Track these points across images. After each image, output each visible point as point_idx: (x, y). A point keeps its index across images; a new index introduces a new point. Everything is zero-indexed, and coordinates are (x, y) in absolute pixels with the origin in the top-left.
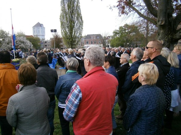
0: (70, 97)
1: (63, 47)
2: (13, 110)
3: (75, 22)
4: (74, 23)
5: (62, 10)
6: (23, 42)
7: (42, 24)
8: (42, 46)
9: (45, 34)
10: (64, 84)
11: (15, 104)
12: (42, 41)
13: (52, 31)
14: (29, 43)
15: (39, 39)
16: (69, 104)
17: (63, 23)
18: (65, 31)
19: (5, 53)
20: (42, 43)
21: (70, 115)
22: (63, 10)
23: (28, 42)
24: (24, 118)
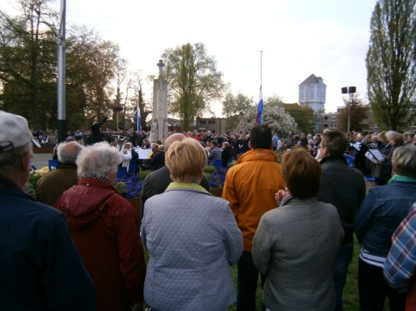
0: (405, 228)
1: (369, 129)
2: (267, 240)
3: (409, 64)
4: (405, 68)
5: (374, 39)
6: (277, 118)
7: (320, 78)
8: (317, 127)
9: (325, 99)
10: (381, 206)
11: (271, 230)
12: (318, 116)
13: (344, 90)
14: (289, 120)
15: (311, 111)
16: (400, 244)
17: (374, 69)
18: (377, 88)
19: (263, 129)
20: (318, 120)
21: (401, 271)
22: (377, 38)
23: (288, 117)
24: (285, 261)
